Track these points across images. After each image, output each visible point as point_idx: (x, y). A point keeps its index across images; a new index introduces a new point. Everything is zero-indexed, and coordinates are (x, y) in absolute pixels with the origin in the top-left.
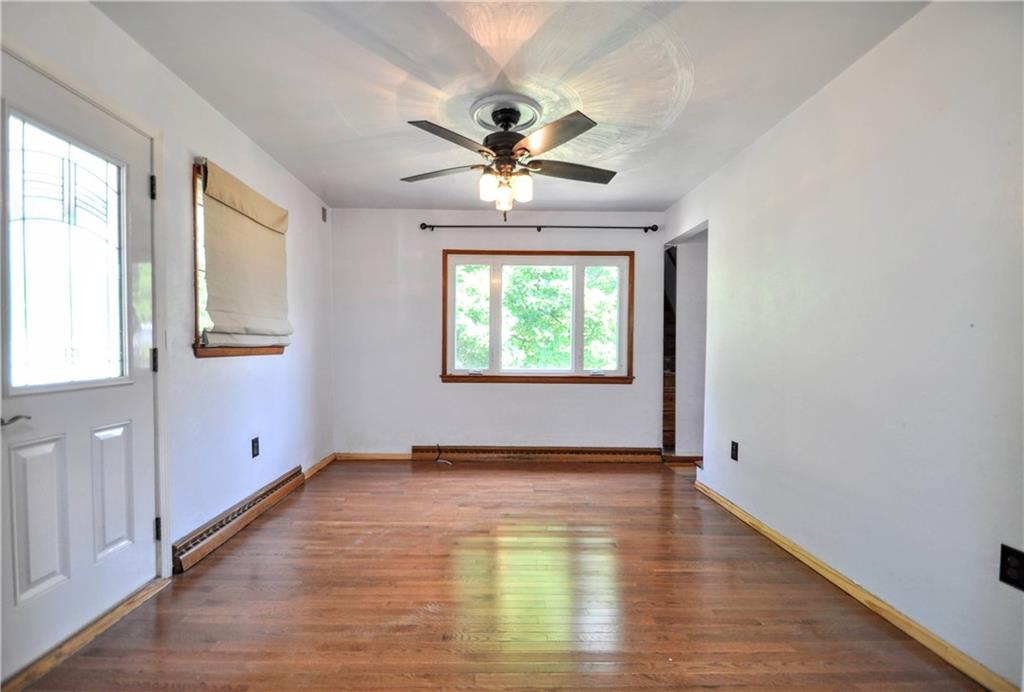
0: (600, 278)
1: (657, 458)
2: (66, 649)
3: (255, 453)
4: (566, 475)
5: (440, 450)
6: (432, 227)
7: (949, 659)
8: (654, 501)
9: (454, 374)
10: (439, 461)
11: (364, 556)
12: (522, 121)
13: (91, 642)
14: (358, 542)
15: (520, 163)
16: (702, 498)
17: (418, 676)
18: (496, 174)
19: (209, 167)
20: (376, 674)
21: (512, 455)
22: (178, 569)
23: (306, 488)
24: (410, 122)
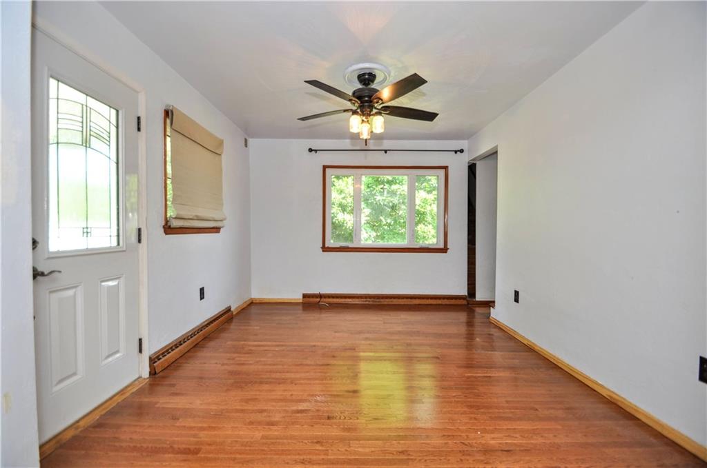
0: (424, 184)
1: (464, 302)
2: (81, 423)
3: (202, 297)
4: (404, 313)
5: (321, 296)
6: (316, 151)
7: (665, 433)
8: (463, 329)
9: (330, 246)
10: (320, 303)
11: (274, 365)
12: (377, 80)
13: (98, 419)
14: (270, 355)
15: (376, 108)
16: (494, 328)
17: (312, 442)
18: (360, 115)
19: (174, 111)
20: (285, 441)
21: (368, 299)
22: (153, 373)
23: (234, 320)
24: (306, 82)
